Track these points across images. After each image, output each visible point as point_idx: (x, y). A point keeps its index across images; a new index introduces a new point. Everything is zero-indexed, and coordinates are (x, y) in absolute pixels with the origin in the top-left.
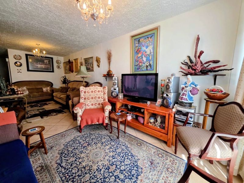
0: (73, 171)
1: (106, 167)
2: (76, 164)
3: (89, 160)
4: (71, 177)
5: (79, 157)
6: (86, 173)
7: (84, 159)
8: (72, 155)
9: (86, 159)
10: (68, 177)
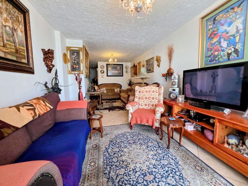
0: (114, 160)
1: (143, 172)
2: (118, 155)
3: (130, 157)
4: (110, 164)
5: (122, 150)
6: (122, 167)
7: (126, 154)
8: (117, 146)
9: (127, 154)
10: (108, 162)
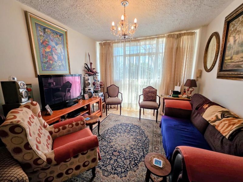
0: (141, 145)
2: (136, 147)
3: (129, 142)
4: (144, 143)
5: (130, 149)
7: (130, 145)
8: (132, 155)
9: (130, 144)
10: (145, 145)
